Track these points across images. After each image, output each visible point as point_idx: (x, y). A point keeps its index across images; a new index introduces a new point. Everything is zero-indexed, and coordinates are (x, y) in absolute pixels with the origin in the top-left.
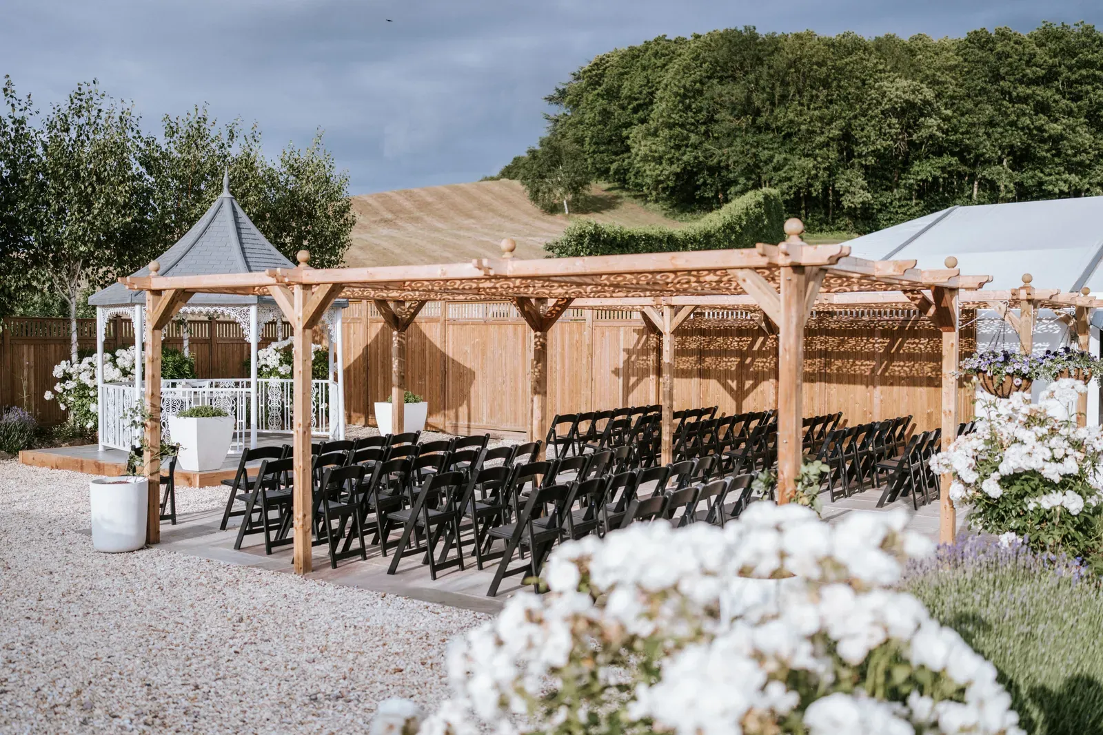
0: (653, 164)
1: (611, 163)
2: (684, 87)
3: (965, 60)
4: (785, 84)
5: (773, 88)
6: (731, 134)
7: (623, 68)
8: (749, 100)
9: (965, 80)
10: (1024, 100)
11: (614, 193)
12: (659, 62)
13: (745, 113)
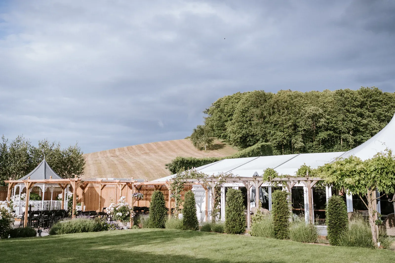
0: (233, 134)
1: (222, 133)
2: (243, 109)
3: (335, 99)
4: (273, 108)
5: (269, 110)
6: (257, 124)
7: (226, 102)
8: (262, 114)
9: (334, 106)
10: (353, 113)
11: (224, 143)
12: (236, 101)
13: (261, 118)
